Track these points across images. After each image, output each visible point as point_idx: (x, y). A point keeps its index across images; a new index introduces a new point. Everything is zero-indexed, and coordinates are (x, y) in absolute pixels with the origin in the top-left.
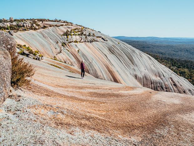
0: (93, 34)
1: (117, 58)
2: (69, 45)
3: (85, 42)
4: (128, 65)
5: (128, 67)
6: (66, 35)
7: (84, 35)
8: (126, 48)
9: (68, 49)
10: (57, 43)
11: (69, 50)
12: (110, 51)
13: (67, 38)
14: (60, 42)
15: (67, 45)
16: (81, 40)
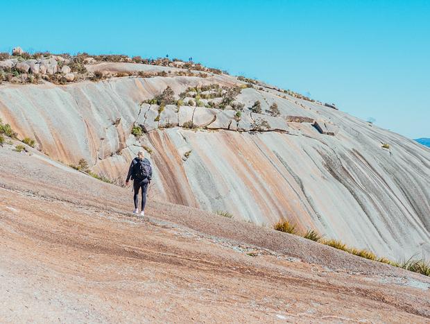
0: (274, 107)
1: (355, 196)
2: (157, 135)
3: (228, 129)
4: (401, 230)
5: (398, 234)
6: (158, 104)
7: (233, 107)
8: (414, 166)
9: (149, 145)
10: (117, 123)
11: (153, 149)
12: (331, 171)
13: (159, 111)
14: (129, 121)
15: (152, 135)
16: (214, 120)
